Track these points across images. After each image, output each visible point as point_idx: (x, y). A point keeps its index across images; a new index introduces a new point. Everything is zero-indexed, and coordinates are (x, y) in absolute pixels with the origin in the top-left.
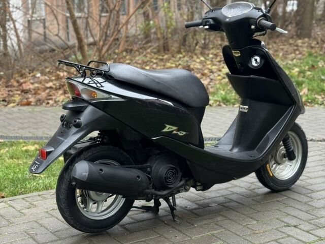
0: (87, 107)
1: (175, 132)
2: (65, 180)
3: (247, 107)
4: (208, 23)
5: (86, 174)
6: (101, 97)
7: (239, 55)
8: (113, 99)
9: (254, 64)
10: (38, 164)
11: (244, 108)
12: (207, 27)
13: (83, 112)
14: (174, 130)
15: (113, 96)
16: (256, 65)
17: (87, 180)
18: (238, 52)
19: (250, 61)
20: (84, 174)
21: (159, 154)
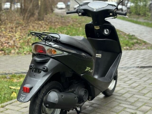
0: (50, 59)
1: (89, 71)
2: (37, 104)
3: (101, 55)
4: (81, 12)
5: (57, 99)
6: (58, 53)
7: (99, 28)
8: (65, 54)
9: (106, 33)
10: (24, 96)
11: (99, 56)
12: (80, 14)
13: (48, 62)
14: (89, 70)
15: (65, 53)
16: (107, 33)
17: (58, 103)
18: (99, 27)
19: (103, 31)
20: (56, 99)
21: (77, 83)
